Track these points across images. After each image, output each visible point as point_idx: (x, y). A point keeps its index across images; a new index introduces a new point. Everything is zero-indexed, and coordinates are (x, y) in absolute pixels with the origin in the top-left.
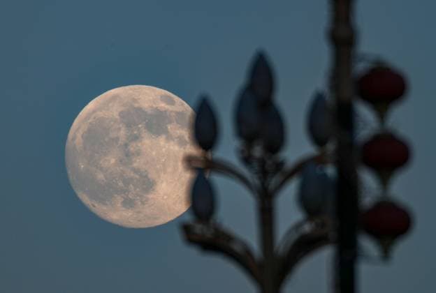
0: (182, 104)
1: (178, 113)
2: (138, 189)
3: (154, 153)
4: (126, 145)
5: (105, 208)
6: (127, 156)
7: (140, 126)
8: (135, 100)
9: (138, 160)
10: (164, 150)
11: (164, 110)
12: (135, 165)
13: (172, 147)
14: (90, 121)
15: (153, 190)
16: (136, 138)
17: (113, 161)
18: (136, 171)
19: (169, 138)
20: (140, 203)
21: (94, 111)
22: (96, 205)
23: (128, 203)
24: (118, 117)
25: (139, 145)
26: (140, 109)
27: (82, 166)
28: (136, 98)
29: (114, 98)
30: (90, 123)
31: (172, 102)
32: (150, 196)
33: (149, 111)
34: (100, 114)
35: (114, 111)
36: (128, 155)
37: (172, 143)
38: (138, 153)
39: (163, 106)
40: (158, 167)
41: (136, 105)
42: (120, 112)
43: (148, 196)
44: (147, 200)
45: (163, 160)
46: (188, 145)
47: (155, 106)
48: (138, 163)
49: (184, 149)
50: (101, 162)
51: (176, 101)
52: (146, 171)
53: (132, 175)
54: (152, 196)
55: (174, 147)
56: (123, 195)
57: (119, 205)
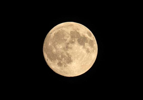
0: (94, 38)
1: (91, 40)
2: (65, 61)
3: (76, 51)
4: (68, 44)
5: (51, 62)
7: (76, 39)
8: (78, 29)
9: (70, 51)
10: (80, 51)
11: (86, 37)
12: (68, 52)
13: (83, 51)
15: (71, 63)
16: (73, 43)
17: (61, 47)
18: (68, 54)
19: (84, 47)
20: (64, 66)
21: (62, 27)
22: (48, 60)
23: (60, 64)
24: (70, 33)
25: (73, 45)
26: (78, 33)
27: (50, 44)
28: (79, 29)
29: (71, 25)
30: (59, 30)
31: (90, 36)
33: (81, 35)
34: (64, 29)
35: (69, 30)
36: (67, 47)
37: (84, 50)
38: (71, 48)
39: (87, 35)
40: (76, 56)
41: (78, 31)
42: (71, 31)
43: (68, 65)
44: (67, 66)
45: (79, 54)
46: (89, 53)
47: (84, 34)
48: (69, 51)
49: (88, 53)
50: (57, 46)
51: (92, 36)
52: (71, 56)
53: (66, 55)
54: (69, 65)
55: (84, 51)
56: (59, 61)
57: (56, 64)
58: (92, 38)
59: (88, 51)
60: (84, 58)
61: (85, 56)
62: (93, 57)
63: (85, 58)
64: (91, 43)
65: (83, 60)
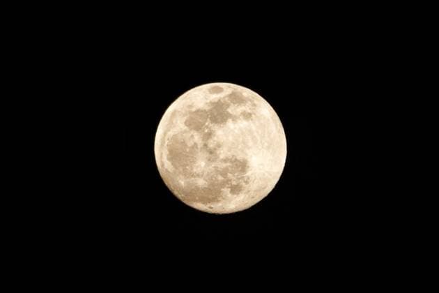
0: (229, 87)
1: (230, 96)
2: (236, 174)
3: (231, 138)
4: (206, 145)
5: (220, 204)
7: (207, 124)
8: (190, 106)
9: (222, 152)
10: (236, 131)
11: (216, 101)
12: (222, 157)
14: (167, 142)
15: (248, 167)
16: (210, 135)
17: (203, 164)
18: (225, 161)
19: (234, 119)
20: (244, 184)
21: (165, 134)
22: (212, 206)
23: (236, 189)
24: (186, 128)
25: (215, 138)
26: (198, 111)
27: (183, 183)
28: (190, 104)
29: (174, 114)
30: (168, 145)
31: (220, 90)
32: (249, 173)
33: (207, 108)
34: (171, 133)
35: (180, 125)
36: (211, 152)
37: (239, 121)
38: (219, 146)
39: (215, 97)
40: (240, 147)
41: (194, 110)
42: (185, 123)
43: (247, 174)
44: (248, 178)
45: (241, 139)
46: (253, 116)
47: (208, 101)
49: (252, 120)
50: (195, 170)
51: (223, 87)
52: (233, 156)
53: (224, 165)
55: (243, 124)
56: (227, 186)
57: (230, 195)
58: (228, 88)
59: (247, 116)
60: (255, 134)
61: (254, 128)
62: (265, 114)
63: (257, 132)
64: (235, 98)
65: (258, 138)
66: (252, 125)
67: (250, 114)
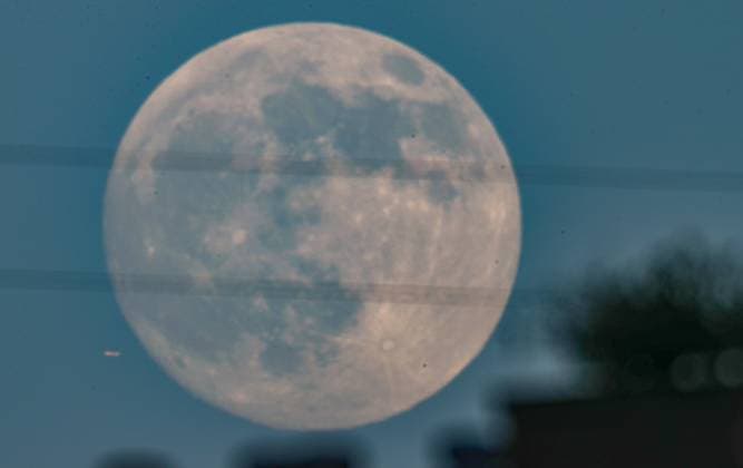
0: (444, 83)
1: (431, 108)
2: (309, 321)
3: (358, 218)
4: (279, 194)
5: (212, 372)
6: (283, 224)
7: (321, 139)
8: (309, 67)
9: (311, 238)
10: (386, 210)
11: (388, 97)
12: (304, 250)
13: (410, 204)
14: (179, 119)
15: (355, 323)
16: (313, 171)
17: (239, 236)
18: (304, 266)
19: (404, 172)
20: (312, 358)
21: (191, 93)
22: (187, 360)
23: (281, 358)
24: (258, 113)
25: (318, 194)
26: (321, 92)
27: (151, 250)
28: (312, 59)
29: (249, 58)
30: (179, 127)
31: (410, 74)
32: (345, 340)
33: (348, 100)
34: (208, 101)
35: (250, 96)
36: (284, 220)
37: (411, 190)
38: (314, 216)
39: (388, 83)
40: (368, 257)
41: (311, 80)
42: (266, 100)
43: (338, 339)
44: (335, 351)
45: (384, 239)
46: (457, 200)
47: (364, 84)
48: (311, 244)
49: (447, 208)
50: (207, 239)
51: (427, 72)
52: (333, 268)
53: (293, 276)
54: (349, 341)
55: (415, 202)
56: (265, 334)
57: (253, 363)
58: (437, 84)
59: (440, 187)
60: (432, 250)
61: (437, 233)
62: (493, 215)
63: (440, 249)
64: (440, 122)
65: (432, 266)
66: (439, 222)
67: (452, 193)
